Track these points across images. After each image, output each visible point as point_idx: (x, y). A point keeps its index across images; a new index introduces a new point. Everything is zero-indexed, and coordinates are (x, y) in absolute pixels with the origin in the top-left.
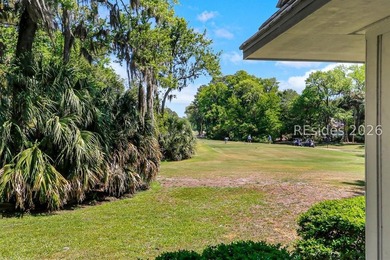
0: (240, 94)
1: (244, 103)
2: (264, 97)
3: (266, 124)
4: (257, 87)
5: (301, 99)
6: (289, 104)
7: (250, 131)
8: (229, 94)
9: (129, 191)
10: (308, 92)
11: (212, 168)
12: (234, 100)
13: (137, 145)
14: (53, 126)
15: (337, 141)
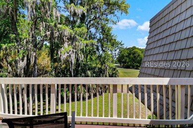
0: (134, 54)
1: (135, 57)
8: (130, 54)
12: (132, 56)
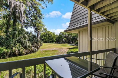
0: (48, 35)
1: (49, 36)
2: (53, 36)
3: (53, 40)
4: (51, 34)
5: (59, 36)
6: (57, 37)
7: (50, 41)
8: (47, 35)
9: (36, 51)
10: (60, 35)
11: (47, 47)
12: (47, 36)
13: (37, 43)
14: (23, 40)
15: (64, 43)
